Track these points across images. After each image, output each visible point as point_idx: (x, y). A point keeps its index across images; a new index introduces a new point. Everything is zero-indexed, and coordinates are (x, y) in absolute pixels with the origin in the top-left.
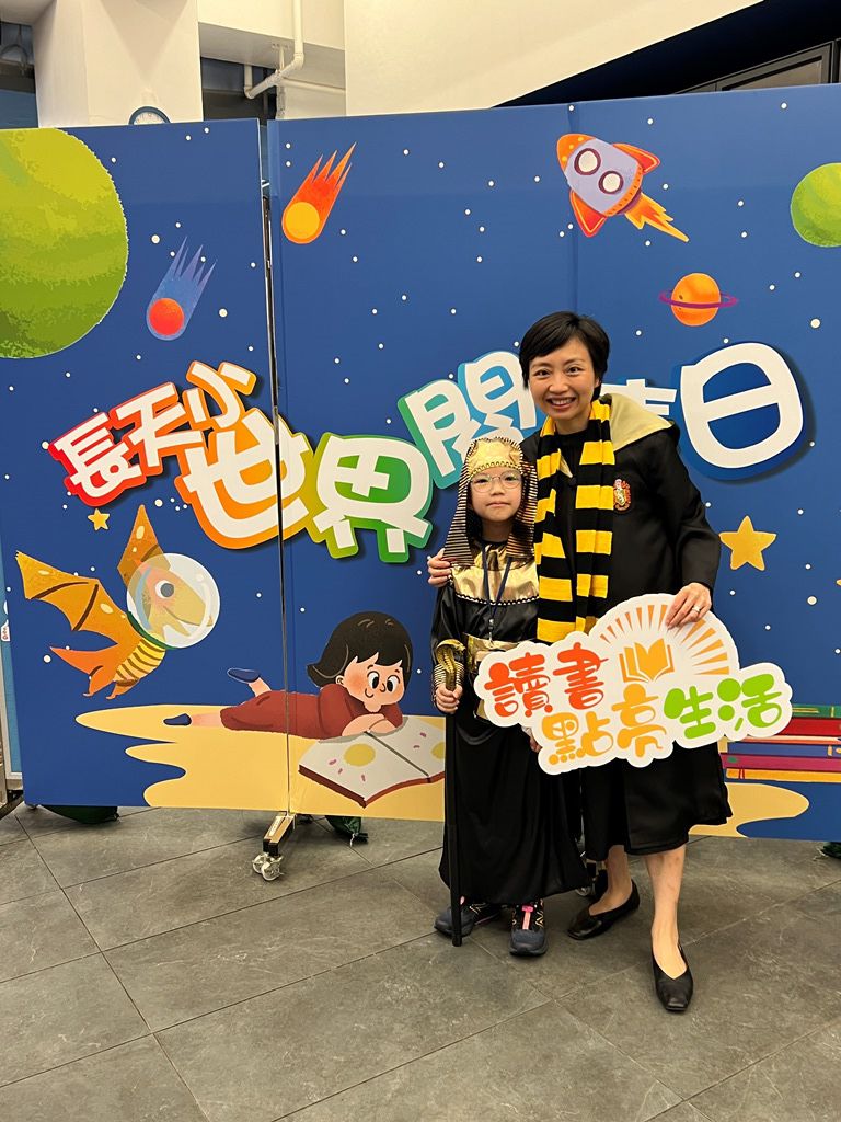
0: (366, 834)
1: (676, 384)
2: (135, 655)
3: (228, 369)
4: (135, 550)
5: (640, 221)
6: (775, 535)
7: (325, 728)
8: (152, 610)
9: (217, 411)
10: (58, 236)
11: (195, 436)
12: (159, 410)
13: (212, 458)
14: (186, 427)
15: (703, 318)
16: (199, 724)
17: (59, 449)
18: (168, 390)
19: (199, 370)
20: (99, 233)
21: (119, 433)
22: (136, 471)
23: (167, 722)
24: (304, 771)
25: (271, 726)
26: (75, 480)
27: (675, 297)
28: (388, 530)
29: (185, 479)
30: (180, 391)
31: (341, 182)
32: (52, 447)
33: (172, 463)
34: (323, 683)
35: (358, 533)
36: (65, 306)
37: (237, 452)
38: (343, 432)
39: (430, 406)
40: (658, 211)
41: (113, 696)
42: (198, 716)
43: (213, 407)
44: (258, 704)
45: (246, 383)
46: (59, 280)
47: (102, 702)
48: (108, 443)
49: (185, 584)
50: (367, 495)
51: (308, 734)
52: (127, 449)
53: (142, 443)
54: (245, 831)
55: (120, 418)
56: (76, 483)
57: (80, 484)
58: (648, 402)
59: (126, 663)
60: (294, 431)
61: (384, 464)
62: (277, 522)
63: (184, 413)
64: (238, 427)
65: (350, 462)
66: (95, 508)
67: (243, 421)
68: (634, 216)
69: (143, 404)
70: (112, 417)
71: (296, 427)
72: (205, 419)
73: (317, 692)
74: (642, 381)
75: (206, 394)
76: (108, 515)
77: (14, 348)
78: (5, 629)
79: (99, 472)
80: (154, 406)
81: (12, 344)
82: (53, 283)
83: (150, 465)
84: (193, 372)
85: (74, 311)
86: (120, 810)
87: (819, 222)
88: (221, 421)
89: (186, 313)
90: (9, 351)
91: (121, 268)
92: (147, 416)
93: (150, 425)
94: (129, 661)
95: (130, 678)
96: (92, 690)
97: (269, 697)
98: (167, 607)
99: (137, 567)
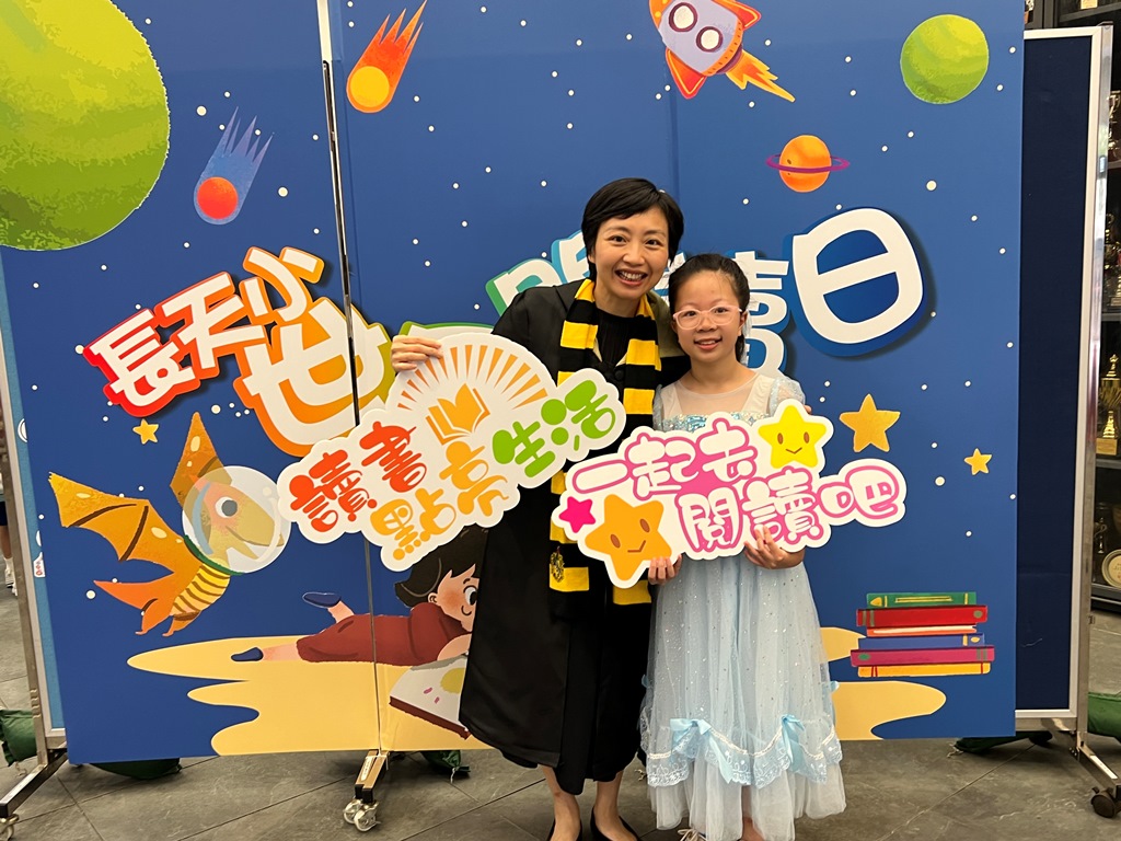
0: (468, 768)
1: (786, 254)
2: (195, 584)
3: (291, 255)
4: (190, 464)
5: (742, 81)
6: (899, 413)
7: (419, 654)
8: (214, 533)
9: (280, 303)
10: (85, 111)
11: (257, 332)
12: (212, 303)
13: (276, 356)
14: (244, 322)
15: (814, 183)
16: (272, 658)
17: (96, 353)
18: (222, 281)
19: (257, 257)
20: (134, 105)
21: (166, 331)
22: (188, 374)
23: (236, 658)
24: (395, 703)
25: (356, 654)
26: (116, 387)
27: (783, 162)
29: (245, 381)
30: (236, 281)
31: (412, 44)
32: (88, 352)
33: (229, 363)
34: (413, 602)
36: (97, 190)
37: (305, 348)
38: (426, 321)
40: (761, 70)
41: (170, 633)
42: (270, 649)
43: (275, 298)
44: (340, 631)
45: (312, 271)
46: (88, 159)
47: (158, 639)
48: (154, 344)
49: (251, 501)
51: (399, 660)
52: (177, 350)
53: (195, 339)
54: (329, 773)
55: (167, 314)
56: (117, 391)
57: (123, 391)
58: (759, 275)
59: (185, 594)
60: (369, 322)
63: (241, 305)
64: (305, 320)
66: (141, 418)
67: (310, 312)
68: (734, 74)
69: (194, 298)
70: (158, 313)
72: (266, 312)
73: (407, 613)
74: (753, 253)
75: (267, 284)
76: (157, 426)
77: (38, 238)
78: (38, 563)
79: (144, 377)
80: (206, 299)
81: (34, 234)
82: (82, 163)
83: (204, 367)
84: (250, 260)
85: (108, 194)
86: (182, 761)
87: (930, 78)
88: (285, 313)
89: (240, 193)
90: (31, 242)
91: (162, 144)
92: (199, 311)
93: (202, 321)
94: (188, 591)
95: (189, 611)
96: (146, 627)
97: (352, 622)
98: (230, 527)
99: (193, 483)
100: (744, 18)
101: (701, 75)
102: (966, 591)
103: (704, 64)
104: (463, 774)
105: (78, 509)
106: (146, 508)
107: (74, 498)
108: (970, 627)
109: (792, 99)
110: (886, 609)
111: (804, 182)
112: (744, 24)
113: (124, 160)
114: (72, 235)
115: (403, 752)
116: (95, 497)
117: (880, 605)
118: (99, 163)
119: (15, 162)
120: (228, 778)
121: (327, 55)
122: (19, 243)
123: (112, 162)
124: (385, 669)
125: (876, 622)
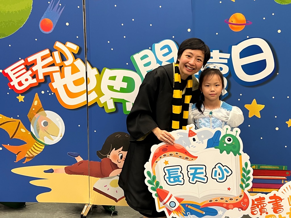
0: (117, 212)
1: (230, 52)
2: (34, 147)
3: (69, 44)
4: (34, 109)
6: (264, 106)
7: (103, 174)
8: (40, 131)
9: (65, 59)
11: (57, 68)
12: (43, 59)
13: (63, 76)
14: (53, 65)
15: (241, 28)
16: (56, 173)
17: (6, 72)
18: (47, 52)
19: (58, 44)
21: (28, 67)
22: (35, 81)
23: (45, 172)
24: (95, 189)
25: (83, 173)
26: (12, 84)
27: (230, 21)
28: (126, 103)
29: (52, 84)
30: (51, 52)
32: (4, 72)
33: (48, 78)
34: (102, 157)
35: (116, 104)
37: (72, 74)
38: (111, 68)
39: (142, 58)
41: (25, 162)
42: (56, 169)
43: (63, 58)
44: (78, 165)
45: (75, 49)
46: (7, 11)
47: (21, 164)
48: (24, 71)
49: (53, 122)
50: (119, 90)
51: (97, 176)
52: (31, 73)
53: (37, 70)
54: (73, 210)
55: (29, 61)
56: (12, 85)
57: (14, 85)
58: (220, 58)
59: (30, 150)
60: (92, 67)
61: (125, 79)
62: (86, 100)
63: (52, 60)
64: (73, 65)
65: (113, 78)
66: (19, 94)
67: (74, 63)
69: (37, 56)
70: (26, 61)
71: (93, 66)
72: (60, 62)
73: (100, 161)
74: (218, 51)
75: (60, 52)
76: (24, 97)
79: (21, 81)
80: (41, 57)
82: (5, 12)
83: (40, 78)
84: (56, 45)
85: (12, 22)
86: (27, 203)
88: (66, 63)
89: (54, 24)
91: (30, 7)
92: (39, 61)
93: (40, 64)
94: (31, 149)
95: (31, 156)
96: (17, 160)
97: (82, 162)
98: (46, 130)
99: (35, 116)
102: (284, 165)
104: (115, 214)
106: (19, 122)
108: (285, 177)
109: (234, 1)
110: (257, 169)
111: (236, 28)
113: (18, 12)
114: (0, 35)
115: (96, 205)
116: (4, 118)
117: (255, 168)
118: (10, 12)
120: (40, 210)
123: (14, 13)
124: (92, 178)
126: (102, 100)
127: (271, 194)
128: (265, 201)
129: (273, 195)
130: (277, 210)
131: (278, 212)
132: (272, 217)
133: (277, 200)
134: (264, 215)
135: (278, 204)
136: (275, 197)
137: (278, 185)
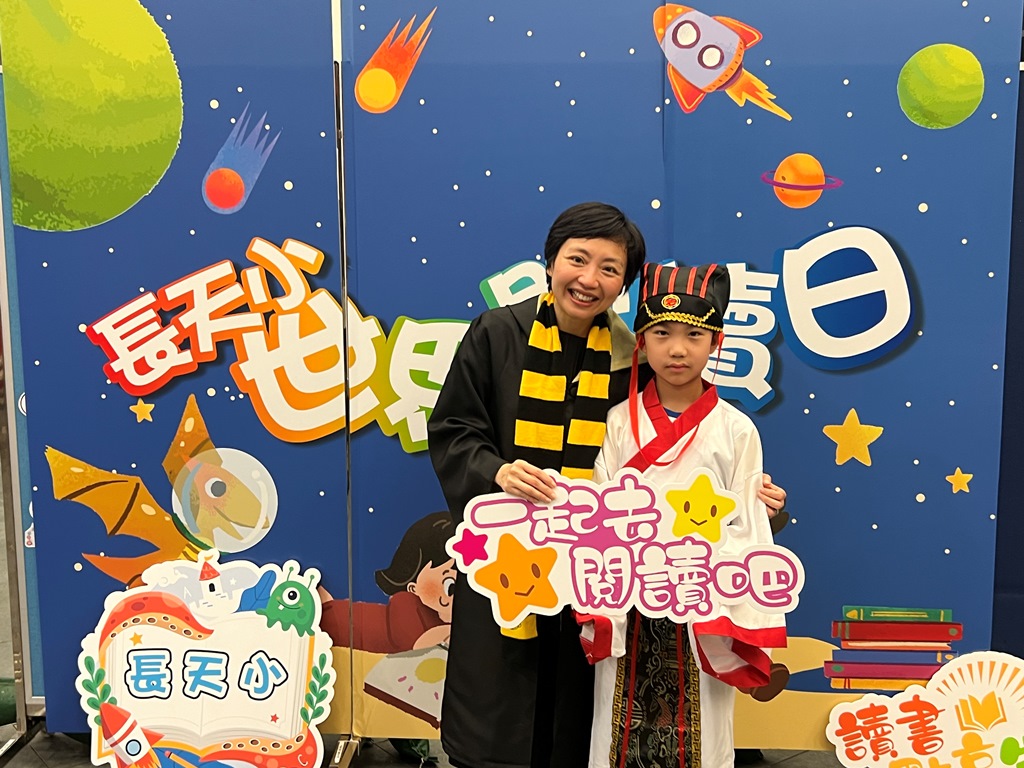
1: (777, 268)
3: (293, 246)
4: (182, 444)
5: (741, 98)
6: (882, 429)
7: (396, 643)
8: (202, 512)
9: (280, 293)
10: (103, 100)
11: (256, 319)
12: (213, 289)
13: (272, 343)
14: (244, 309)
15: (807, 200)
17: (98, 332)
18: (225, 269)
19: (260, 247)
20: (149, 96)
21: (167, 315)
22: (186, 357)
24: (369, 689)
26: (116, 366)
27: (777, 178)
29: (241, 366)
30: (238, 269)
31: (421, 48)
32: (90, 330)
33: (227, 349)
34: (392, 590)
36: (109, 176)
37: (301, 337)
38: (420, 316)
39: (515, 289)
40: (760, 89)
43: (275, 288)
45: (312, 261)
46: (103, 146)
48: (156, 326)
49: (240, 483)
51: (374, 647)
52: (176, 333)
53: (195, 324)
55: (170, 298)
56: (116, 370)
57: (122, 371)
58: (749, 287)
60: (364, 314)
62: (344, 414)
63: (241, 293)
64: (303, 310)
65: (427, 348)
66: (138, 397)
67: (308, 303)
68: (733, 92)
69: (196, 283)
70: (161, 297)
72: (265, 300)
74: (744, 265)
75: (268, 274)
76: (153, 406)
77: (50, 220)
78: (29, 533)
79: (143, 358)
80: (207, 284)
81: (47, 215)
82: (97, 149)
83: (202, 350)
84: (254, 249)
85: (120, 181)
87: (926, 103)
88: (284, 303)
89: (247, 184)
90: (44, 224)
91: (174, 134)
92: (200, 296)
93: (203, 306)
97: (331, 607)
98: (218, 507)
99: (185, 463)
100: (745, 37)
101: (701, 91)
102: (942, 608)
103: (705, 81)
105: (71, 483)
106: (138, 485)
107: (68, 471)
108: (945, 645)
109: (789, 118)
110: (862, 622)
111: (797, 199)
112: (745, 44)
113: (137, 149)
114: (82, 218)
115: (372, 739)
116: (89, 471)
117: (856, 618)
118: (114, 150)
119: (33, 146)
121: (338, 56)
122: (30, 224)
123: (125, 150)
125: (851, 635)
126: (394, 414)
127: (906, 696)
128: (886, 718)
129: (911, 699)
130: (925, 745)
131: (928, 750)
132: (910, 766)
133: (925, 712)
134: (886, 758)
135: (927, 725)
136: (916, 704)
137: (923, 668)
